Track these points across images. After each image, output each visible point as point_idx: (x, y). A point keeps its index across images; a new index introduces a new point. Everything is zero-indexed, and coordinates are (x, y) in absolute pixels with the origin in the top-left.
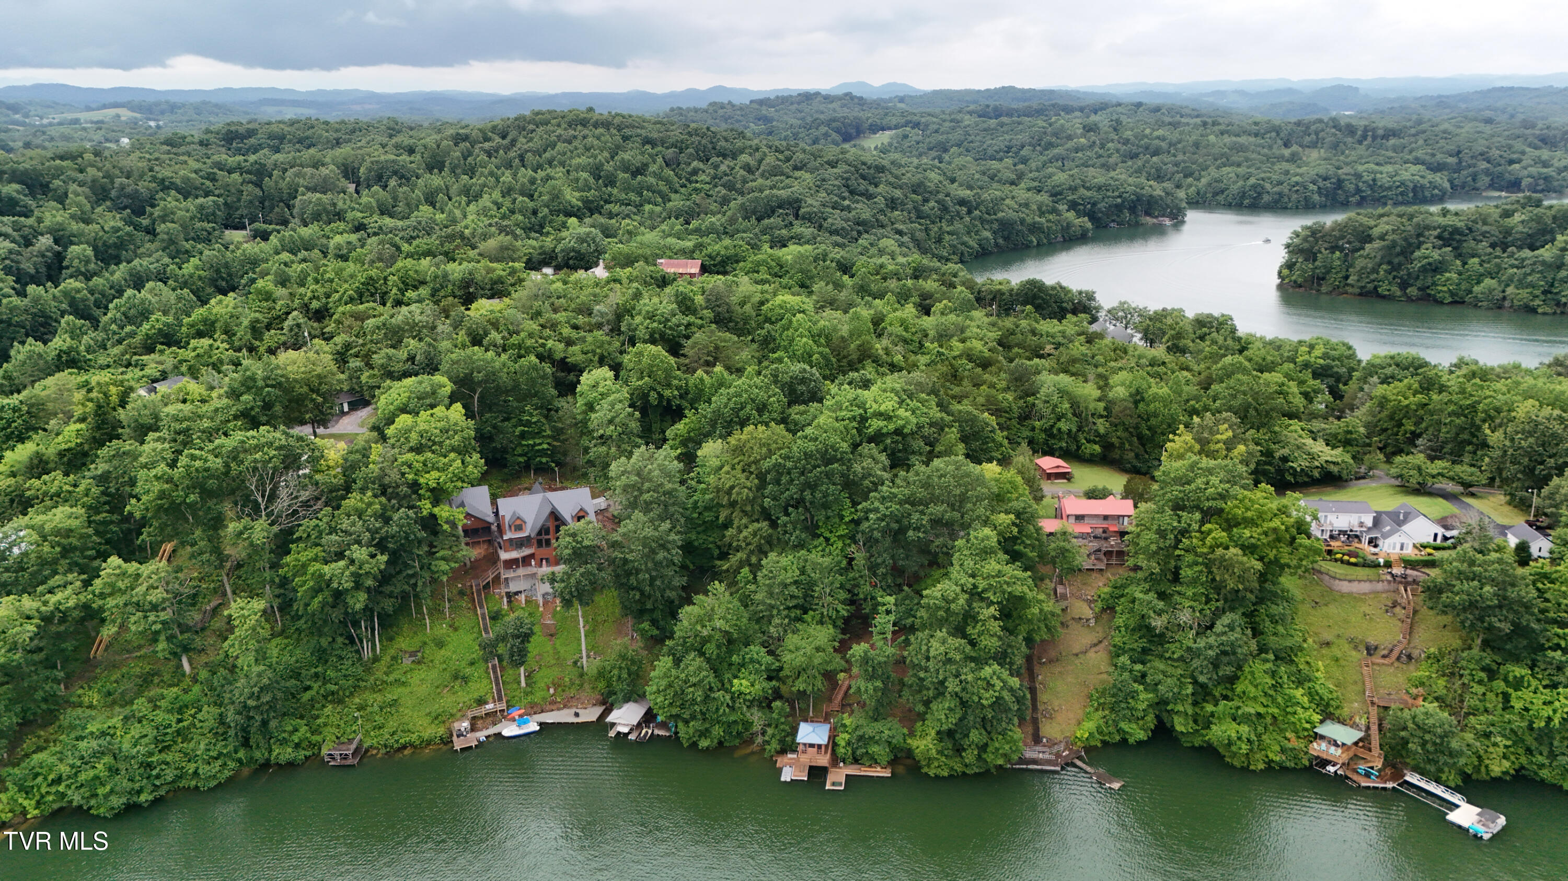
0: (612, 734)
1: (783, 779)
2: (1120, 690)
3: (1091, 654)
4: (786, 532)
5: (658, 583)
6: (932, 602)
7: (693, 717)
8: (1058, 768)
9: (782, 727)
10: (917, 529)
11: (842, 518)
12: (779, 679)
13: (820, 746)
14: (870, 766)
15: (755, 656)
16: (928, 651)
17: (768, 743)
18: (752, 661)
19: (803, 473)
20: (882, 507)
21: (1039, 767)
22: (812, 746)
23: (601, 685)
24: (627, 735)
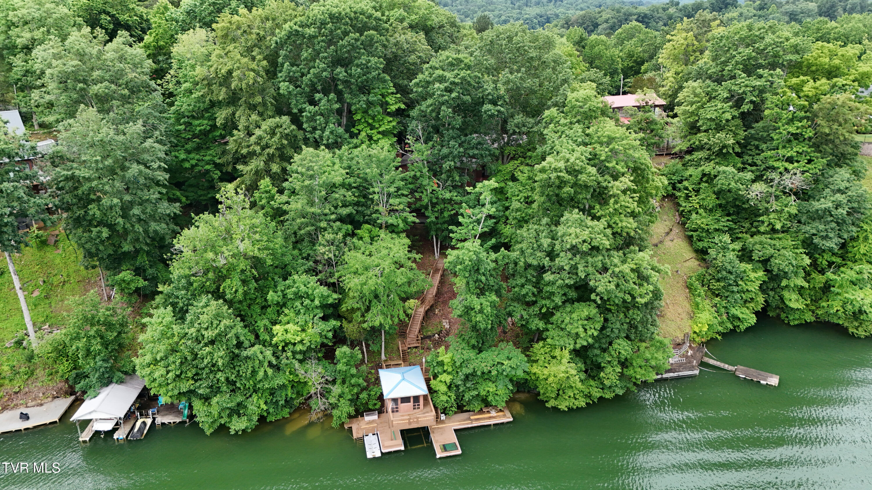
0: (85, 436)
1: (369, 455)
2: (730, 273)
3: (668, 243)
4: (315, 129)
5: (136, 211)
6: (553, 175)
7: (215, 390)
8: (697, 372)
9: (353, 381)
10: (494, 103)
11: (384, 105)
12: (339, 317)
13: (416, 399)
14: (481, 411)
15: (303, 288)
16: (553, 245)
17: (334, 406)
18: (298, 296)
19: (330, 43)
20: (447, 74)
21: (676, 374)
22: (405, 400)
23: (63, 367)
24: (110, 433)
